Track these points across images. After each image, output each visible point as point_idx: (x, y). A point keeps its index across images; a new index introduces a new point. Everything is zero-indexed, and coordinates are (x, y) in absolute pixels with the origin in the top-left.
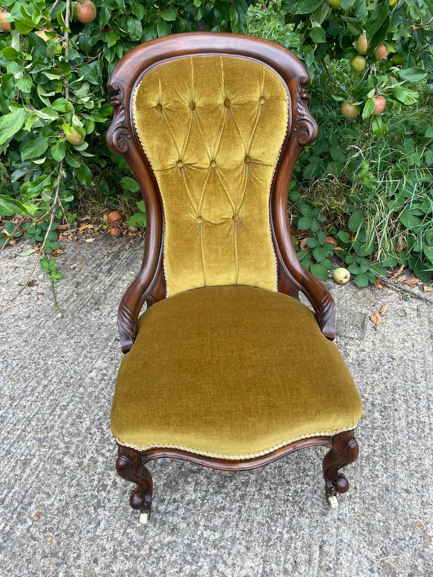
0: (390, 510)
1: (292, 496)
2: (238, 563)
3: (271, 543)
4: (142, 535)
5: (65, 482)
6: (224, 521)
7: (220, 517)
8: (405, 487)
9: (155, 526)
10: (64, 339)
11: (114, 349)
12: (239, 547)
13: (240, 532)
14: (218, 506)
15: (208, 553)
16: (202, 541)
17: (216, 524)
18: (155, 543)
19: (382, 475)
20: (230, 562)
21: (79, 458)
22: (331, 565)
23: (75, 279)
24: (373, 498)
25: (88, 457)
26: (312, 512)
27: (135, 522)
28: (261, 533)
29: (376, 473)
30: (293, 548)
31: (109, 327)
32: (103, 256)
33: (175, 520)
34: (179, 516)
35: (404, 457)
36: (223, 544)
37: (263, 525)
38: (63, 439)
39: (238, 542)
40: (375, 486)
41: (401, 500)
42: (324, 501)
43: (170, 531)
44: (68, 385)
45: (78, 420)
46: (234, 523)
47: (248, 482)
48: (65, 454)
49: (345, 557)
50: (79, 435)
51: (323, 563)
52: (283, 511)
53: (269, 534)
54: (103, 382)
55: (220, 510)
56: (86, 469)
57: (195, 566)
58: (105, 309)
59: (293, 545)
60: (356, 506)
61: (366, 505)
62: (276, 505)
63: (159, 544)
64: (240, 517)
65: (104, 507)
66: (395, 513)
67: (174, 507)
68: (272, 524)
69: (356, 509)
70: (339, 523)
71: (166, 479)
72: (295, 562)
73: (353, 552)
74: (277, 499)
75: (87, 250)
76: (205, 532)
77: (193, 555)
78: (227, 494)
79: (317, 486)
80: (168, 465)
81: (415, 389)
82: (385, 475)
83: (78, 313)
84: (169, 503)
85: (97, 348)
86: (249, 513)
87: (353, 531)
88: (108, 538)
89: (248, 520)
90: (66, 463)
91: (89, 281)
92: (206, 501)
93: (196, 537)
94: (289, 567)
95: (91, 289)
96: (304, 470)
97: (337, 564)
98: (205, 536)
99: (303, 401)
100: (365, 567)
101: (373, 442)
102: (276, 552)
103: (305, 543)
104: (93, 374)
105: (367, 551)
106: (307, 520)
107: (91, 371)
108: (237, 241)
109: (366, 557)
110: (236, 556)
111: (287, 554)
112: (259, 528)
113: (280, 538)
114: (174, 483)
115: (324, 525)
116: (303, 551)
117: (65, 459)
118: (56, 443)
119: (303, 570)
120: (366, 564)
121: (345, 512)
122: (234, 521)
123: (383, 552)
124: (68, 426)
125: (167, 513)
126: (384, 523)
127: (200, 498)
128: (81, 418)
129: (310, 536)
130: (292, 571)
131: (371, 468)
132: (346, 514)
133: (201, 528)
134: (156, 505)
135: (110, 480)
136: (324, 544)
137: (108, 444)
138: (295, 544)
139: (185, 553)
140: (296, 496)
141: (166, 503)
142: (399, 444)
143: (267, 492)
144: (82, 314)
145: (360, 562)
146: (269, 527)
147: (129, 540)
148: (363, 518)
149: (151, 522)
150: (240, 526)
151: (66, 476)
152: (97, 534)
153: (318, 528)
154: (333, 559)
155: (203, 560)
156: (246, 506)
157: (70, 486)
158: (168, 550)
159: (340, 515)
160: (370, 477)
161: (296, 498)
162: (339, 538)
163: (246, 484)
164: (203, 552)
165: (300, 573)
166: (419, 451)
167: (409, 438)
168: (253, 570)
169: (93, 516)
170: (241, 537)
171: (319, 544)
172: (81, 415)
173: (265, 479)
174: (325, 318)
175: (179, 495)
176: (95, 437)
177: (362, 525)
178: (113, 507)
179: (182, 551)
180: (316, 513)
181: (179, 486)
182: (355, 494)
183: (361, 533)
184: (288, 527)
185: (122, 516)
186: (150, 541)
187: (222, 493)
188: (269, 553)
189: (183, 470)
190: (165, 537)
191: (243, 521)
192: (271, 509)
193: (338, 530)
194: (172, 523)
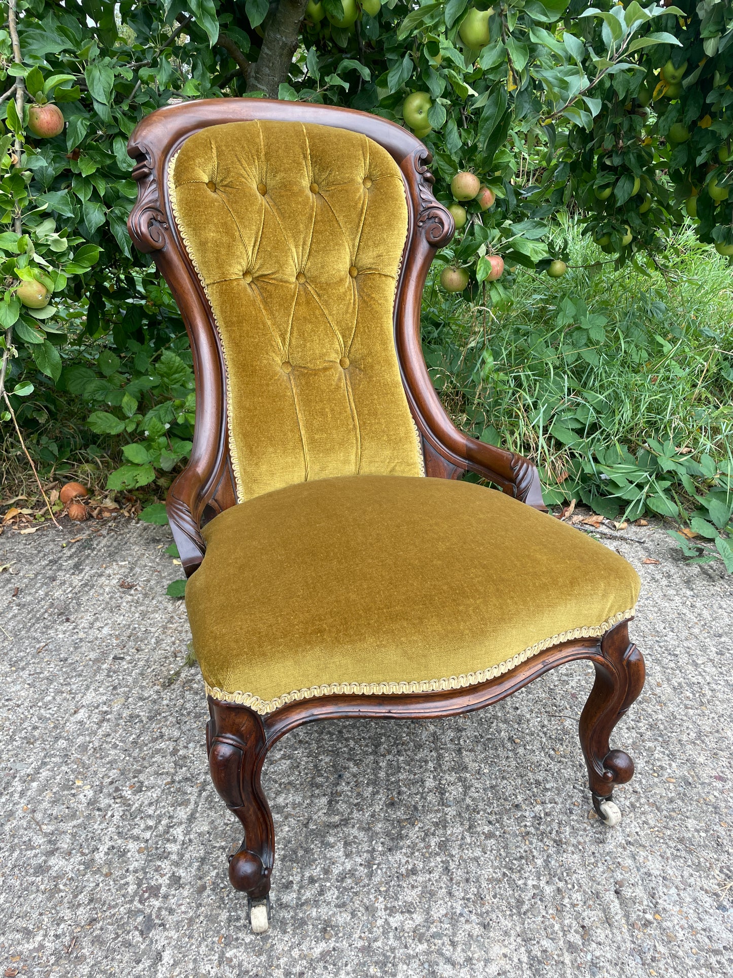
0: (707, 811)
1: (533, 826)
2: (476, 956)
3: (525, 907)
4: (261, 955)
5: (61, 902)
6: (423, 892)
7: (413, 887)
8: (714, 773)
9: (285, 932)
10: (6, 673)
11: (115, 672)
12: (467, 927)
13: (461, 902)
14: (403, 870)
15: (411, 952)
16: (391, 935)
17: (409, 899)
18: (294, 962)
19: (670, 765)
20: (459, 957)
21: (83, 854)
22: (649, 917)
23: (10, 586)
24: (671, 801)
25: (103, 848)
26: (579, 843)
27: (240, 935)
28: (501, 895)
29: (658, 764)
31: (97, 642)
32: (59, 548)
33: (324, 912)
34: (329, 903)
35: (691, 734)
36: (435, 930)
37: (499, 881)
38: (41, 830)
39: (462, 920)
40: (665, 782)
41: (716, 794)
42: (592, 821)
43: (318, 934)
44: (30, 741)
45: (66, 792)
47: (445, 821)
48: (51, 853)
49: (666, 898)
50: (74, 816)
51: (633, 917)
52: (526, 852)
53: (516, 894)
54: (105, 724)
55: (408, 876)
56: (105, 870)
58: (82, 618)
59: (566, 901)
60: (649, 817)
62: (510, 845)
63: (304, 962)
64: (451, 879)
65: (163, 925)
66: (716, 813)
67: (314, 891)
68: (515, 876)
69: (650, 821)
70: (633, 849)
72: (583, 927)
73: (676, 887)
74: (507, 836)
75: (25, 544)
76: (391, 919)
77: (381, 964)
78: (413, 846)
79: (569, 801)
80: (280, 826)
81: (662, 644)
82: (674, 765)
83: (28, 632)
84: (301, 887)
85: (80, 675)
86: (466, 868)
87: (661, 855)
89: (467, 880)
90: (57, 868)
91: (39, 585)
92: (375, 867)
93: (378, 932)
94: (575, 938)
95: (47, 594)
96: (538, 783)
97: (657, 912)
98: (394, 925)
100: (707, 905)
101: (633, 723)
102: (540, 919)
103: (587, 893)
104: (82, 715)
105: (698, 879)
106: (576, 857)
107: (75, 712)
108: (354, 396)
109: (702, 889)
110: (467, 945)
111: (562, 918)
112: (494, 888)
113: (539, 895)
114: (301, 853)
115: (608, 858)
116: (590, 906)
117: (52, 861)
118: (26, 839)
119: (603, 936)
120: (708, 901)
121: (634, 830)
122: (441, 888)
123: (727, 875)
124: (46, 805)
125: (302, 905)
126: (706, 831)
127: (361, 865)
128: (72, 788)
129: (591, 879)
130: (583, 944)
132: (637, 833)
133: (382, 913)
135: (162, 876)
136: (620, 887)
137: (142, 818)
138: (570, 899)
139: (364, 964)
140: (539, 824)
141: (295, 887)
142: (675, 718)
143: (486, 829)
144: (36, 631)
145: (695, 900)
146: (511, 882)
147: (236, 971)
148: (669, 832)
149: (274, 928)
150: (456, 893)
151: (61, 891)
153: (599, 865)
154: (648, 906)
155: (405, 967)
156: (455, 859)
157: (74, 907)
158: (326, 968)
159: (628, 836)
160: (651, 772)
161: (541, 827)
162: (643, 870)
163: (442, 824)
164: (400, 953)
165: (599, 944)
166: (710, 721)
167: (686, 707)
168: (510, 959)
169: (142, 947)
170: (466, 910)
171: (613, 889)
172: (71, 783)
173: (474, 810)
174: (523, 485)
175: (318, 869)
176: (110, 813)
177: (671, 843)
178: (182, 921)
179: (356, 961)
180: (585, 842)
181: (313, 854)
182: (638, 800)
183: (676, 856)
184: (545, 875)
185: (207, 931)
186: (282, 961)
187: (401, 849)
188: (529, 924)
189: (312, 826)
190: (313, 946)
191: (458, 884)
192: (504, 854)
193: (635, 859)
194: (319, 918)
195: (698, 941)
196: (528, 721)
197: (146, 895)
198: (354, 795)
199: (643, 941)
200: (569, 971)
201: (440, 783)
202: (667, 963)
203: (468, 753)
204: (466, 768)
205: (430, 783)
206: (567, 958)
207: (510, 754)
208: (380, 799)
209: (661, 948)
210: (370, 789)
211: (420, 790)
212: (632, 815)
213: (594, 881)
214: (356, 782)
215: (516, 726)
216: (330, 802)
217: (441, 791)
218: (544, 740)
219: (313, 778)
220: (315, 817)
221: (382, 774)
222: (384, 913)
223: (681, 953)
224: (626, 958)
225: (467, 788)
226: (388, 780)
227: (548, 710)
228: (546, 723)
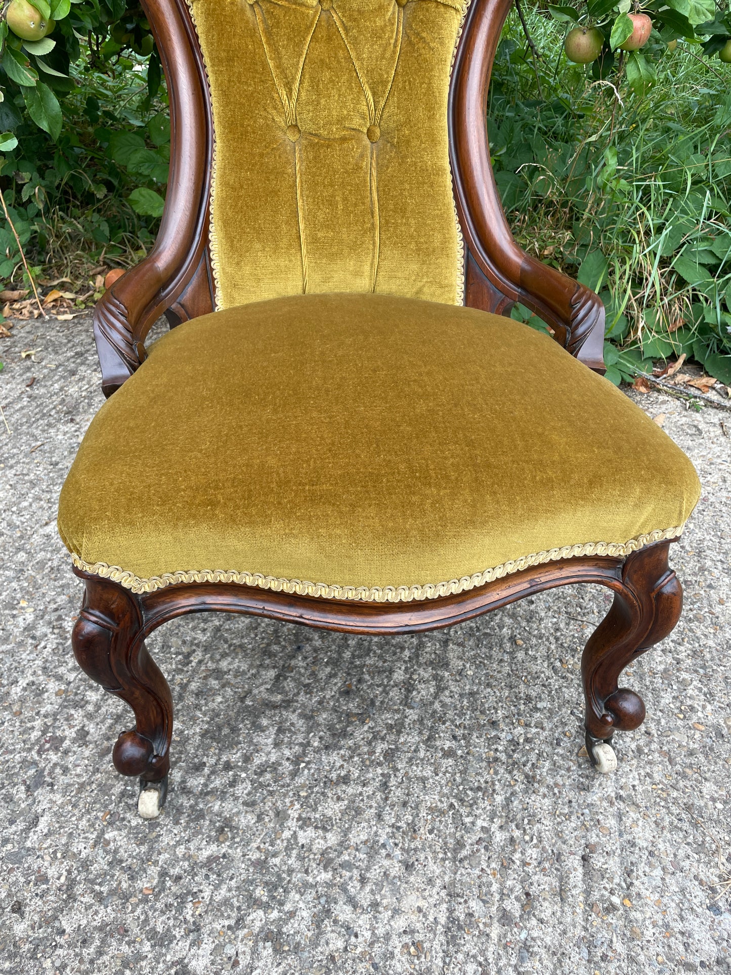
1: (505, 751)
2: (385, 902)
3: (464, 853)
4: (142, 844)
6: (348, 807)
9: (177, 822)
12: (386, 863)
13: (388, 830)
14: (334, 776)
15: (310, 879)
16: (295, 852)
17: (329, 813)
18: (175, 861)
19: (704, 707)
20: (365, 898)
22: (616, 900)
23: (28, 374)
24: (691, 753)
25: (23, 683)
26: (556, 785)
27: (128, 815)
28: (439, 831)
29: (689, 702)
30: (518, 862)
32: (90, 340)
33: (228, 807)
34: (237, 798)
36: (347, 858)
37: (442, 813)
39: (383, 852)
40: (690, 728)
42: (581, 761)
43: (213, 833)
45: (7, 612)
46: (373, 811)
47: (402, 725)
49: (645, 879)
50: (6, 640)
51: (596, 895)
52: (486, 782)
53: (458, 834)
55: (337, 784)
56: (16, 708)
57: (276, 911)
58: (88, 420)
59: (517, 856)
60: (655, 769)
61: (678, 767)
62: (470, 770)
63: (186, 864)
64: (387, 799)
65: (52, 785)
67: (225, 780)
68: (464, 811)
69: (655, 775)
70: (622, 805)
71: (208, 723)
72: (527, 894)
73: (663, 869)
74: (470, 758)
75: (58, 331)
76: (301, 833)
77: (272, 887)
78: (354, 750)
79: (560, 729)
80: (214, 695)
82: (709, 707)
83: (29, 427)
84: (213, 772)
86: (408, 788)
87: (655, 822)
88: (55, 852)
89: (405, 804)
91: (57, 378)
92: (303, 765)
93: (280, 845)
94: (514, 907)
95: (61, 389)
96: (528, 699)
97: (628, 896)
98: (301, 841)
99: (556, 458)
100: (697, 901)
101: (672, 645)
102: (477, 872)
103: (546, 852)
105: (695, 864)
106: (547, 802)
108: (378, 182)
109: (696, 878)
110: (379, 885)
111: (504, 877)
112: (433, 820)
113: (486, 842)
114: (226, 731)
115: (586, 811)
116: (544, 869)
119: (549, 912)
120: (699, 896)
121: (631, 782)
122: (371, 807)
125: (207, 794)
126: (725, 802)
127: (288, 759)
128: (14, 608)
129: (557, 835)
130: (521, 917)
131: (675, 694)
132: (634, 786)
133: (292, 824)
134: (182, 777)
135: (71, 727)
136: (591, 852)
137: (72, 656)
138: (523, 853)
139: (251, 882)
140: (514, 751)
141: (206, 771)
143: (447, 745)
144: (37, 428)
145: (683, 890)
146: (457, 818)
147: (109, 858)
148: (675, 794)
149: (168, 815)
150: (387, 818)
152: (28, 844)
153: (573, 818)
154: (619, 885)
155: (297, 896)
156: (399, 775)
158: (207, 877)
159: (622, 788)
160: (676, 711)
161: (515, 756)
162: (626, 837)
163: (398, 728)
164: (297, 877)
165: (541, 921)
168: (425, 916)
169: (23, 806)
170: (391, 841)
171: (581, 853)
172: (15, 602)
173: (440, 719)
174: (581, 330)
175: (239, 754)
176: (43, 644)
177: (675, 810)
178: (73, 785)
179: (243, 877)
180: (564, 785)
181: (238, 736)
182: (648, 744)
183: (676, 827)
184: (501, 817)
185: (95, 803)
186: (162, 857)
187: (340, 749)
188: (462, 875)
189: (249, 702)
190: (202, 846)
191: (392, 806)
192: (458, 780)
193: (621, 820)
194: (219, 814)
195: (669, 946)
196: (541, 619)
197: (47, 746)
198: (308, 673)
199: (598, 931)
200: (491, 949)
201: (411, 678)
202: (619, 967)
203: (455, 647)
204: (447, 664)
205: (399, 675)
206: (495, 931)
207: (506, 657)
208: (336, 684)
209: (618, 946)
210: (328, 670)
211: (385, 681)
212: (634, 762)
213: (560, 838)
214: (314, 658)
215: (524, 624)
216: (277, 678)
217: (409, 687)
218: (553, 647)
219: (268, 645)
220: (255, 691)
221: (347, 655)
222: (295, 823)
223: (642, 958)
224: (569, 948)
225: (440, 689)
226: (352, 663)
227: (569, 610)
228: (562, 626)
